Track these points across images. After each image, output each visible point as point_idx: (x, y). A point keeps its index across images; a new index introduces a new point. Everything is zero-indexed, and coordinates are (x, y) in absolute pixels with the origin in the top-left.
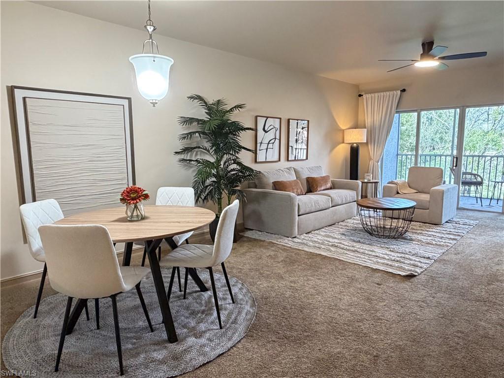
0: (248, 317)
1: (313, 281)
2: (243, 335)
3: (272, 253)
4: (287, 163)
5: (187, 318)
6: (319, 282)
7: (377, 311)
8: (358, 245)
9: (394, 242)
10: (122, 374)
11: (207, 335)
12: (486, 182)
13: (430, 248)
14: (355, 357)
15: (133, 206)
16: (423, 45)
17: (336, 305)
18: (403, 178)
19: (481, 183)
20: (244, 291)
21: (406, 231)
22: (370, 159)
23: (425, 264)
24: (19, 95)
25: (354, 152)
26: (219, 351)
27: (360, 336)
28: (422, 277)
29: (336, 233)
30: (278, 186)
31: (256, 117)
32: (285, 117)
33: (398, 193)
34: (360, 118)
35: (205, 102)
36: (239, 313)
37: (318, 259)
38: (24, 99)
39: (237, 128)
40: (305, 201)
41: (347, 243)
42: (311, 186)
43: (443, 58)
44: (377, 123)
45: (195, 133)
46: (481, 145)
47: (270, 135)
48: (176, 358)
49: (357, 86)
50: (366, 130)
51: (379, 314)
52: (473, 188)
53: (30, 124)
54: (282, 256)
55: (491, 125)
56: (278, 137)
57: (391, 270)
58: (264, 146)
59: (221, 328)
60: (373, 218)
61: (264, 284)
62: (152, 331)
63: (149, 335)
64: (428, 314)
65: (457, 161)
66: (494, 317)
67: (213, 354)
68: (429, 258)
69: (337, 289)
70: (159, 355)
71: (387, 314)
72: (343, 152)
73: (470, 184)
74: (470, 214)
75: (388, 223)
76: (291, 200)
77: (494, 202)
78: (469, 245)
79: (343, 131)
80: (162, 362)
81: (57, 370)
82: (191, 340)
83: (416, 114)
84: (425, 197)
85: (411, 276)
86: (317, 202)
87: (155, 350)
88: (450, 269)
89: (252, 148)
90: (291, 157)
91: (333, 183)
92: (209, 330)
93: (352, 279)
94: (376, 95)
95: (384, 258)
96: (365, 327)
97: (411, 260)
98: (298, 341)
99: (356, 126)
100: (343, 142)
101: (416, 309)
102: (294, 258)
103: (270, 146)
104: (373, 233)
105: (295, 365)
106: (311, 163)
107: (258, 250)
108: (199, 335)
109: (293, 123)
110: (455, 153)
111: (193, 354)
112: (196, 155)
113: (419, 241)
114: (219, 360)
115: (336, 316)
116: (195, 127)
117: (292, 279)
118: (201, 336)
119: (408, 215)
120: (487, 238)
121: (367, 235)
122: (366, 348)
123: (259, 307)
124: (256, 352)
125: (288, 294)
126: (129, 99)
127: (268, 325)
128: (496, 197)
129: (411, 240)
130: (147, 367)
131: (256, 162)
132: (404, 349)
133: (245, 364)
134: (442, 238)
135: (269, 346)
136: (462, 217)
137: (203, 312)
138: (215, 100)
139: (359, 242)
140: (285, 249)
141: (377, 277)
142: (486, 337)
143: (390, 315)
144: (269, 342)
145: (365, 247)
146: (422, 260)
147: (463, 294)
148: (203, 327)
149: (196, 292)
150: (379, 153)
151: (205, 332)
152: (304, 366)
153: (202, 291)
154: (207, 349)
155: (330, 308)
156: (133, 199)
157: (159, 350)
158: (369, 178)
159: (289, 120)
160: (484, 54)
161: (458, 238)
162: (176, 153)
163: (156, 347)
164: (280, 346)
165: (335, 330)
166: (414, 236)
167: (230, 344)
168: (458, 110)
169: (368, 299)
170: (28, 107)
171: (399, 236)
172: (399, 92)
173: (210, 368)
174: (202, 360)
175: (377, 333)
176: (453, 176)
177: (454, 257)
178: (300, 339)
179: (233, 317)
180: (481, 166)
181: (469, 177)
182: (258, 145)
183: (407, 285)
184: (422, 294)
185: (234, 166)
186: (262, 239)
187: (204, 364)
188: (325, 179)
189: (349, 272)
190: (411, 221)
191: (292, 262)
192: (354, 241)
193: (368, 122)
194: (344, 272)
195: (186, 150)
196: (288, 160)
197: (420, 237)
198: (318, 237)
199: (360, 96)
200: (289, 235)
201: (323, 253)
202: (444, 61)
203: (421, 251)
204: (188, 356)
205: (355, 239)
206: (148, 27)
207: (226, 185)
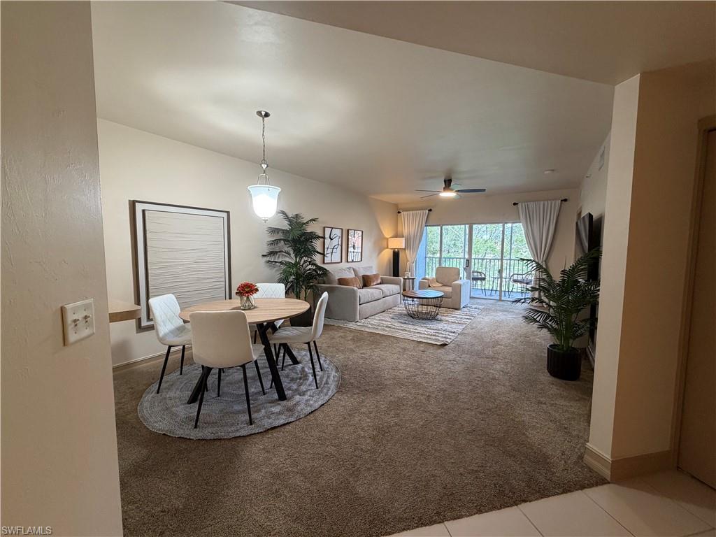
0: (336, 379)
1: (377, 352)
2: (335, 391)
3: (342, 334)
4: (347, 264)
5: (289, 383)
6: (382, 353)
7: (425, 369)
8: (405, 326)
9: (429, 322)
10: (251, 424)
11: (309, 393)
12: (487, 278)
13: (454, 326)
14: (415, 398)
15: (245, 299)
16: (445, 181)
17: (396, 367)
18: (432, 275)
19: (484, 279)
20: (328, 362)
21: (437, 314)
22: (407, 261)
23: (452, 337)
24: (139, 208)
25: (396, 255)
26: (320, 403)
27: (417, 385)
28: (451, 345)
29: (387, 317)
30: (342, 281)
31: (324, 228)
32: (345, 228)
33: (429, 286)
34: (399, 229)
35: (287, 216)
36: (328, 377)
37: (378, 337)
38: (144, 211)
39: (313, 236)
40: (363, 293)
41: (397, 324)
42: (366, 282)
43: (458, 191)
44: (412, 234)
45: (281, 240)
46: (482, 251)
47: (335, 242)
48: (290, 410)
49: (396, 205)
50: (404, 239)
51: (426, 371)
52: (479, 282)
53: (148, 232)
54: (350, 336)
55: (488, 236)
56: (340, 242)
57: (430, 342)
58: (330, 251)
59: (317, 388)
60: (414, 306)
61: (341, 357)
62: (264, 394)
63: (262, 397)
64: (458, 368)
65: (468, 262)
66: (498, 367)
67: (317, 405)
68: (454, 332)
69: (396, 356)
70: (277, 409)
71: (431, 371)
72: (387, 255)
73: (476, 279)
74: (479, 301)
75: (425, 309)
76: (354, 292)
77: (493, 293)
78: (480, 323)
79: (387, 239)
80: (279, 414)
81: (196, 427)
82: (297, 398)
83: (439, 227)
84: (449, 289)
85: (444, 345)
86: (372, 294)
87: (271, 407)
88: (468, 339)
89: (322, 252)
90: (350, 260)
91: (382, 279)
92: (309, 390)
93: (405, 349)
94: (411, 212)
95: (424, 334)
96: (418, 379)
97: (442, 334)
98: (376, 392)
99: (396, 236)
100: (387, 248)
101: (450, 366)
102: (360, 337)
103: (335, 250)
104: (414, 317)
105: (376, 407)
106: (364, 264)
107: (330, 333)
108: (303, 394)
109: (351, 233)
110: (467, 257)
111: (302, 406)
112: (279, 257)
113: (446, 321)
114: (322, 408)
115: (398, 374)
116: (280, 236)
117: (362, 352)
118: (304, 395)
119: (438, 303)
120: (491, 317)
121: (410, 319)
122: (421, 392)
123: (342, 372)
124: (347, 401)
125: (361, 362)
126: (228, 213)
127: (352, 384)
128: (495, 289)
129: (441, 320)
130: (269, 418)
131: (324, 263)
132: (445, 390)
133: (341, 409)
134: (461, 318)
135: (355, 396)
136: (473, 304)
137: (300, 379)
138: (294, 214)
139: (405, 323)
140: (351, 331)
141: (422, 347)
142: (494, 379)
143: (433, 371)
144: (355, 394)
145: (410, 326)
146: (450, 334)
147: (478, 354)
148: (303, 388)
149: (290, 365)
150: (414, 257)
151: (306, 391)
152: (382, 407)
153: (294, 364)
154: (311, 402)
155: (393, 369)
156: (247, 292)
157: (274, 406)
158: (409, 275)
159: (348, 231)
160: (484, 190)
161: (472, 318)
162: (263, 256)
163: (272, 405)
164: (364, 396)
165: (399, 383)
166: (443, 318)
167: (327, 398)
168: (467, 226)
169: (418, 362)
170: (147, 218)
171: (432, 318)
172: (427, 211)
173: (317, 414)
174: (309, 409)
175: (427, 382)
176: (465, 274)
177: (470, 331)
178: (376, 390)
179: (325, 380)
180: (484, 266)
181: (476, 274)
182: (326, 249)
183: (442, 351)
184: (452, 356)
185: (310, 267)
186: (332, 324)
187: (312, 412)
188: (376, 276)
189: (402, 345)
190: (440, 307)
191: (359, 340)
192: (401, 323)
193: (405, 232)
194: (398, 345)
195: (271, 253)
196: (348, 261)
197: (447, 318)
198: (375, 321)
199: (399, 212)
200: (353, 320)
201: (380, 333)
202: (459, 193)
203: (449, 327)
204: (299, 408)
205: (402, 321)
206: (263, 165)
207: (303, 282)
